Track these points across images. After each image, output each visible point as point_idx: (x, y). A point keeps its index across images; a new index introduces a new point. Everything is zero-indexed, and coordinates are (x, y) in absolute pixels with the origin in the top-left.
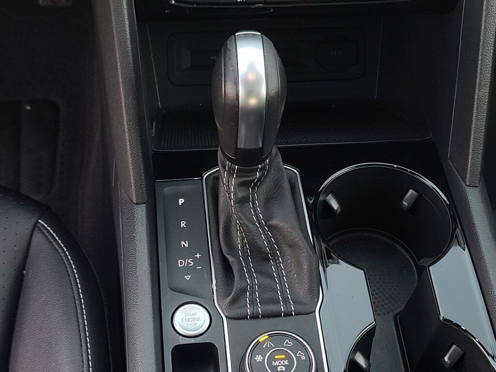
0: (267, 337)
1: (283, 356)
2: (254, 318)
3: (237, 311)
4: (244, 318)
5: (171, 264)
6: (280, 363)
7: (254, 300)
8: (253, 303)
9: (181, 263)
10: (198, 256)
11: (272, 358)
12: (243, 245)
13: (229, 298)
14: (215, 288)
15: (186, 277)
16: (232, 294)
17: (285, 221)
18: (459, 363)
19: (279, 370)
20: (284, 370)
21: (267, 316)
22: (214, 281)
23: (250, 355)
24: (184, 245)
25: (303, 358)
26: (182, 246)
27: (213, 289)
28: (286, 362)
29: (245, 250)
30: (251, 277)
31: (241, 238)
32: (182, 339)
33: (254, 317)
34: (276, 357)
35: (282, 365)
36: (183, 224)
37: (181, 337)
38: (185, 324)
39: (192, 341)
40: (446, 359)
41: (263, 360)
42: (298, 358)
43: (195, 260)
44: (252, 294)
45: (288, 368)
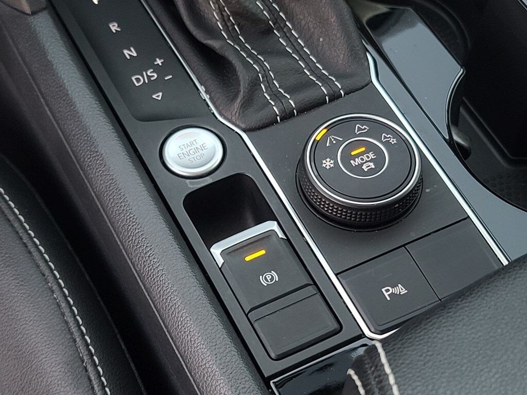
0: (325, 131)
1: (363, 149)
2: (286, 119)
3: (257, 117)
4: (273, 122)
5: (124, 87)
6: (362, 159)
7: (276, 93)
8: (276, 96)
9: (138, 80)
10: (159, 62)
11: (347, 158)
12: (225, 21)
13: (239, 100)
14: (206, 97)
15: (154, 96)
16: (242, 93)
19: (366, 170)
20: (373, 167)
22: (202, 89)
23: (313, 163)
24: (129, 55)
25: (393, 141)
26: (128, 57)
27: (205, 100)
28: (371, 155)
29: (230, 28)
30: (257, 61)
31: (217, 11)
32: (191, 183)
33: (287, 116)
34: (353, 153)
35: (367, 162)
36: (114, 27)
37: (188, 181)
38: (186, 160)
39: (209, 180)
41: (336, 163)
42: (387, 144)
43: (156, 69)
44: (270, 86)
45: (379, 161)
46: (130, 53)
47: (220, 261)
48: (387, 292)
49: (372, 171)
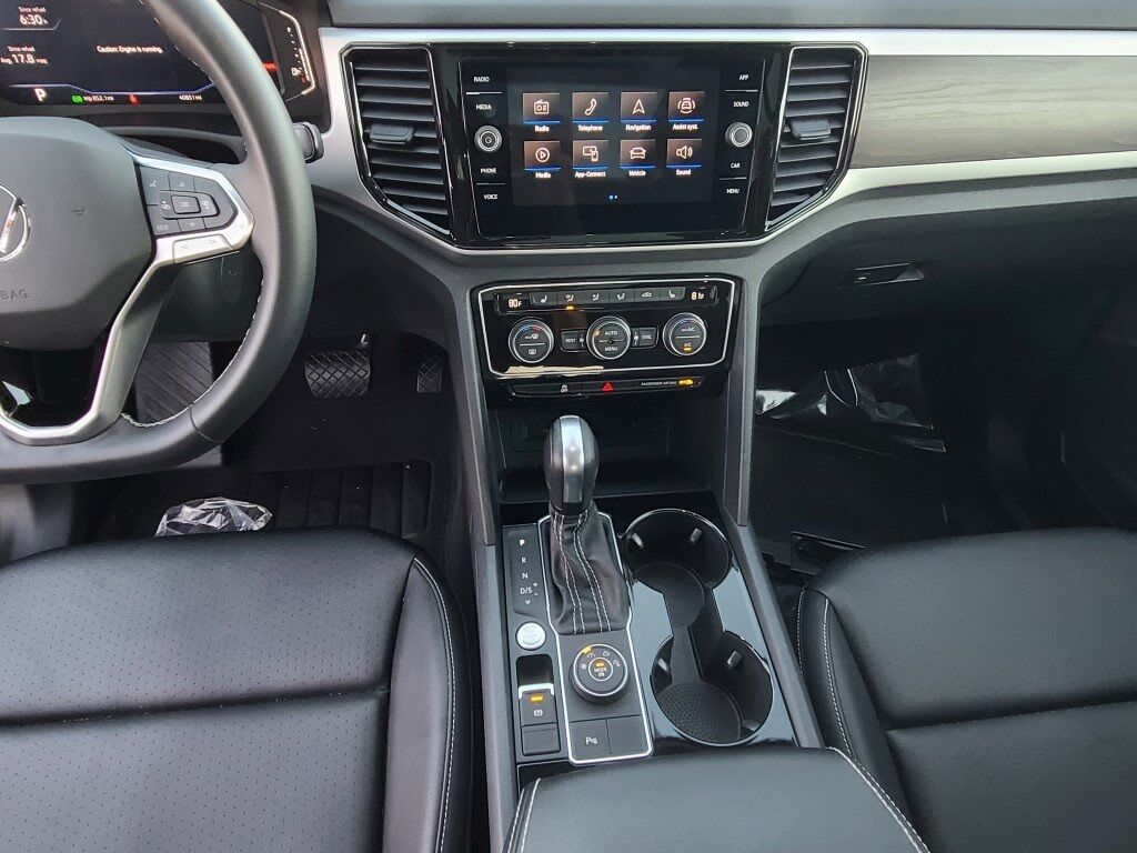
0: (590, 649)
1: (603, 665)
3: (567, 629)
4: (572, 634)
5: (515, 590)
6: (600, 670)
7: (579, 619)
8: (578, 621)
9: (523, 591)
10: (535, 585)
11: (594, 666)
12: (570, 575)
13: (560, 618)
15: (526, 602)
16: (562, 615)
17: (601, 556)
18: (740, 665)
19: (600, 676)
20: (604, 676)
21: (589, 632)
22: (548, 605)
23: (577, 664)
25: (618, 665)
26: (523, 578)
27: (547, 611)
28: (605, 669)
29: (571, 580)
30: (576, 601)
31: (568, 571)
32: (524, 652)
33: (580, 633)
34: (597, 665)
35: (602, 672)
36: (524, 560)
37: (523, 650)
38: (526, 640)
39: (532, 653)
40: (729, 662)
41: (587, 668)
42: (614, 666)
43: (533, 588)
44: (578, 614)
45: (607, 674)
46: (525, 576)
47: (520, 696)
48: (588, 740)
49: (601, 678)
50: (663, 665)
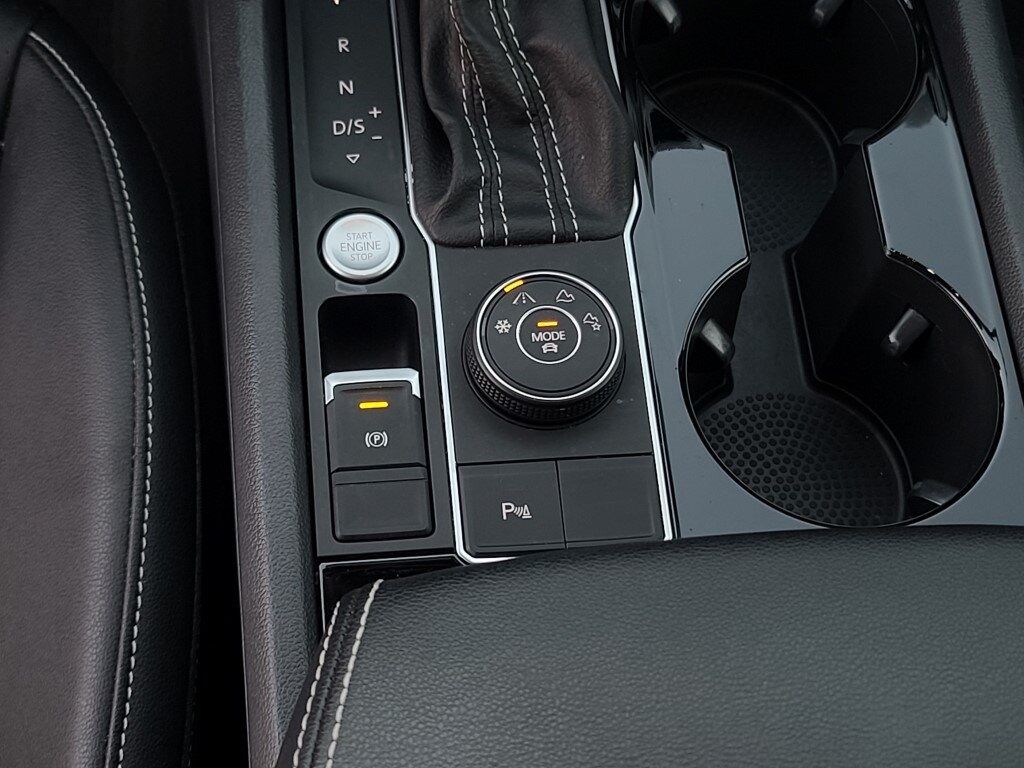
0: (521, 282)
1: (555, 324)
2: (493, 246)
3: (456, 230)
4: (473, 244)
6: (547, 336)
7: (493, 207)
8: (492, 213)
9: (339, 128)
10: (375, 112)
11: (530, 327)
12: (472, 90)
13: (441, 203)
14: (410, 181)
15: (348, 157)
16: (448, 194)
17: (561, 41)
18: (919, 346)
19: (545, 352)
20: (556, 351)
21: (520, 241)
22: (409, 167)
23: (485, 319)
24: (344, 89)
25: (596, 327)
26: (342, 93)
27: (406, 184)
28: (561, 336)
29: (476, 102)
30: (488, 157)
31: (467, 75)
32: (340, 286)
33: (495, 242)
34: (540, 324)
35: (551, 341)
36: (343, 45)
37: (338, 282)
38: (347, 255)
39: (362, 290)
40: (892, 338)
41: (513, 330)
42: (586, 328)
43: (369, 121)
44: (491, 194)
45: (565, 346)
46: (346, 87)
47: (329, 396)
48: (507, 509)
49: (551, 356)
50: (715, 337)
